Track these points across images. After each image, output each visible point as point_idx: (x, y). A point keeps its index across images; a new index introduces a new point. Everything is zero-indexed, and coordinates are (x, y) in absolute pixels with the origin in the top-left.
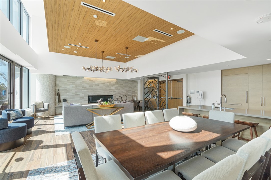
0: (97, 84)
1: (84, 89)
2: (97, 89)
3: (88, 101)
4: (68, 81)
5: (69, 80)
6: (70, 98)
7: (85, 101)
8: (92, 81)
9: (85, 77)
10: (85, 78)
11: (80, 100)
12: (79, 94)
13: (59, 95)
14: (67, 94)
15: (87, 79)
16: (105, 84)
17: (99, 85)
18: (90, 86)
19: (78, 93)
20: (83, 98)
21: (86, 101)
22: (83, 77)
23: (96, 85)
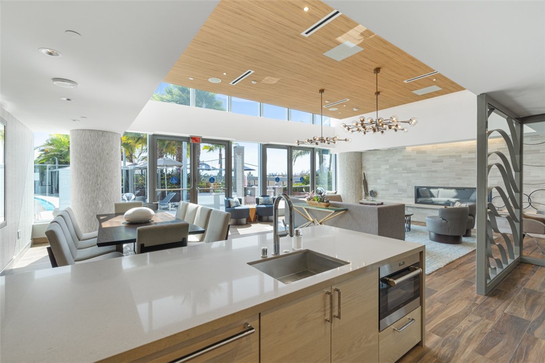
0: (437, 158)
1: (406, 171)
2: (435, 171)
3: (414, 199)
4: (378, 158)
5: (380, 156)
6: (382, 190)
7: (408, 197)
8: (424, 152)
9: (408, 146)
10: (409, 149)
11: (399, 195)
12: (397, 183)
13: (365, 183)
14: (376, 182)
15: (412, 151)
16: (460, 156)
17: (442, 162)
18: (418, 166)
19: (395, 181)
20: (404, 191)
21: (410, 197)
22: (404, 148)
23: (433, 162)
